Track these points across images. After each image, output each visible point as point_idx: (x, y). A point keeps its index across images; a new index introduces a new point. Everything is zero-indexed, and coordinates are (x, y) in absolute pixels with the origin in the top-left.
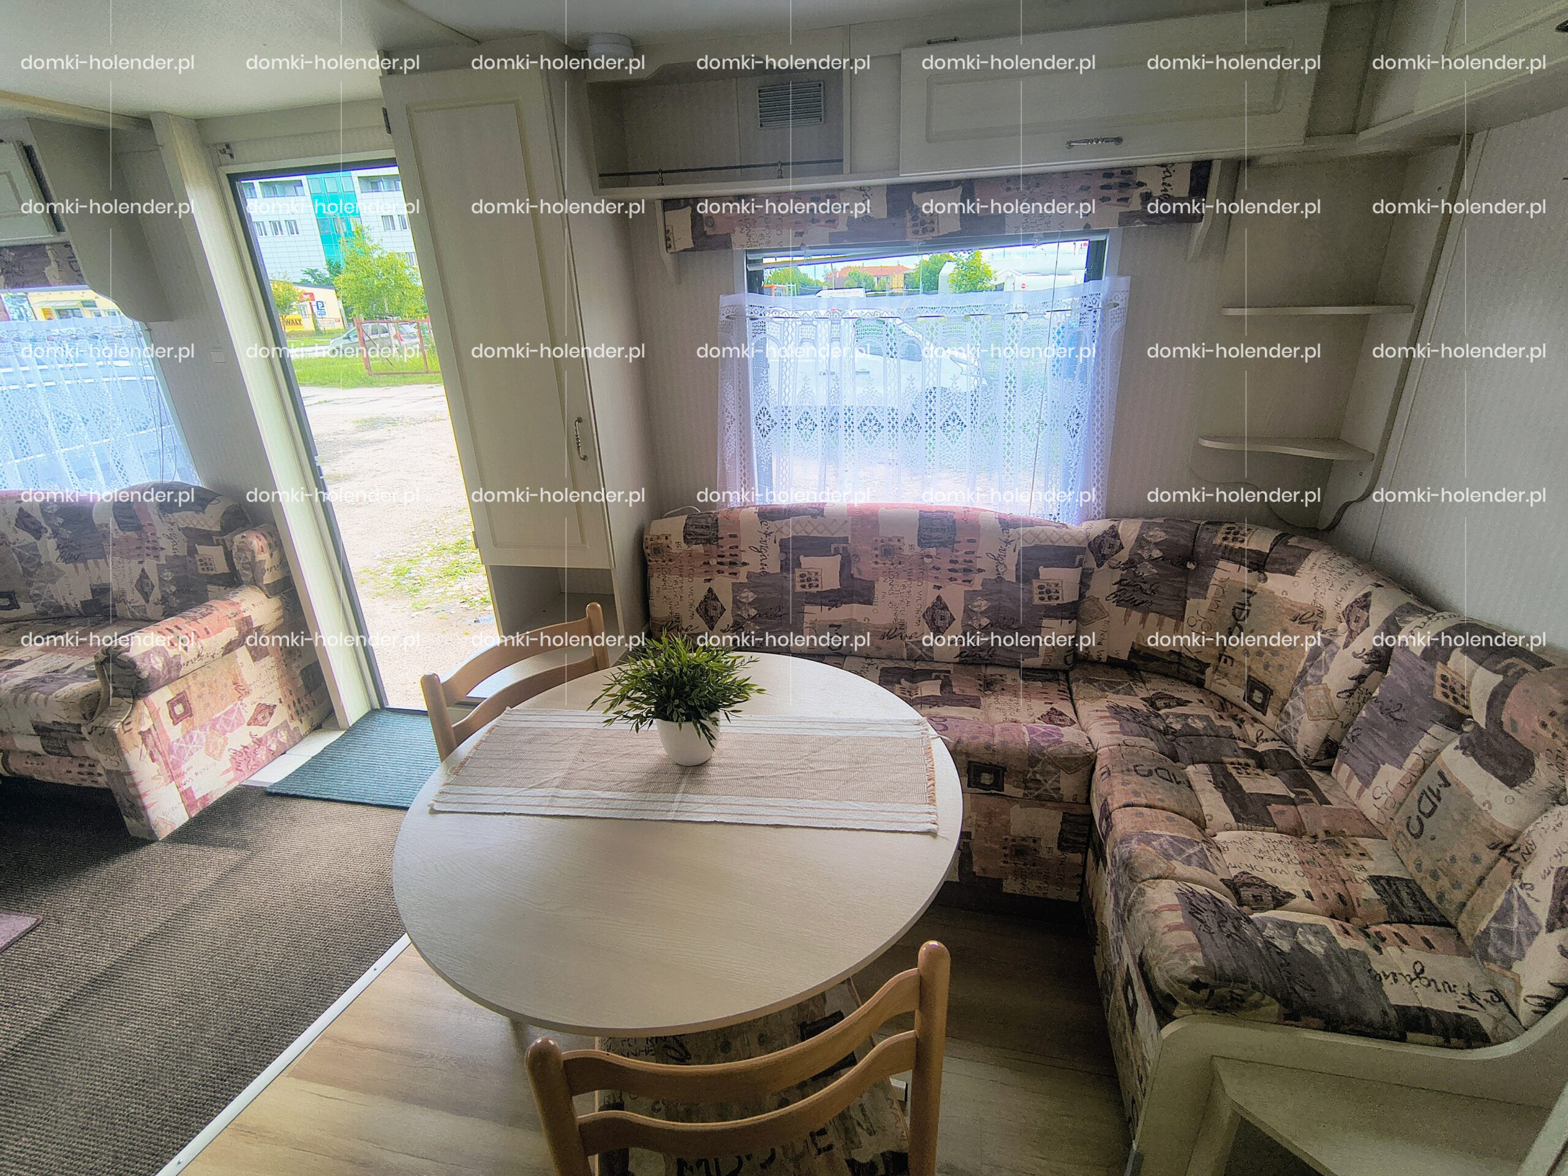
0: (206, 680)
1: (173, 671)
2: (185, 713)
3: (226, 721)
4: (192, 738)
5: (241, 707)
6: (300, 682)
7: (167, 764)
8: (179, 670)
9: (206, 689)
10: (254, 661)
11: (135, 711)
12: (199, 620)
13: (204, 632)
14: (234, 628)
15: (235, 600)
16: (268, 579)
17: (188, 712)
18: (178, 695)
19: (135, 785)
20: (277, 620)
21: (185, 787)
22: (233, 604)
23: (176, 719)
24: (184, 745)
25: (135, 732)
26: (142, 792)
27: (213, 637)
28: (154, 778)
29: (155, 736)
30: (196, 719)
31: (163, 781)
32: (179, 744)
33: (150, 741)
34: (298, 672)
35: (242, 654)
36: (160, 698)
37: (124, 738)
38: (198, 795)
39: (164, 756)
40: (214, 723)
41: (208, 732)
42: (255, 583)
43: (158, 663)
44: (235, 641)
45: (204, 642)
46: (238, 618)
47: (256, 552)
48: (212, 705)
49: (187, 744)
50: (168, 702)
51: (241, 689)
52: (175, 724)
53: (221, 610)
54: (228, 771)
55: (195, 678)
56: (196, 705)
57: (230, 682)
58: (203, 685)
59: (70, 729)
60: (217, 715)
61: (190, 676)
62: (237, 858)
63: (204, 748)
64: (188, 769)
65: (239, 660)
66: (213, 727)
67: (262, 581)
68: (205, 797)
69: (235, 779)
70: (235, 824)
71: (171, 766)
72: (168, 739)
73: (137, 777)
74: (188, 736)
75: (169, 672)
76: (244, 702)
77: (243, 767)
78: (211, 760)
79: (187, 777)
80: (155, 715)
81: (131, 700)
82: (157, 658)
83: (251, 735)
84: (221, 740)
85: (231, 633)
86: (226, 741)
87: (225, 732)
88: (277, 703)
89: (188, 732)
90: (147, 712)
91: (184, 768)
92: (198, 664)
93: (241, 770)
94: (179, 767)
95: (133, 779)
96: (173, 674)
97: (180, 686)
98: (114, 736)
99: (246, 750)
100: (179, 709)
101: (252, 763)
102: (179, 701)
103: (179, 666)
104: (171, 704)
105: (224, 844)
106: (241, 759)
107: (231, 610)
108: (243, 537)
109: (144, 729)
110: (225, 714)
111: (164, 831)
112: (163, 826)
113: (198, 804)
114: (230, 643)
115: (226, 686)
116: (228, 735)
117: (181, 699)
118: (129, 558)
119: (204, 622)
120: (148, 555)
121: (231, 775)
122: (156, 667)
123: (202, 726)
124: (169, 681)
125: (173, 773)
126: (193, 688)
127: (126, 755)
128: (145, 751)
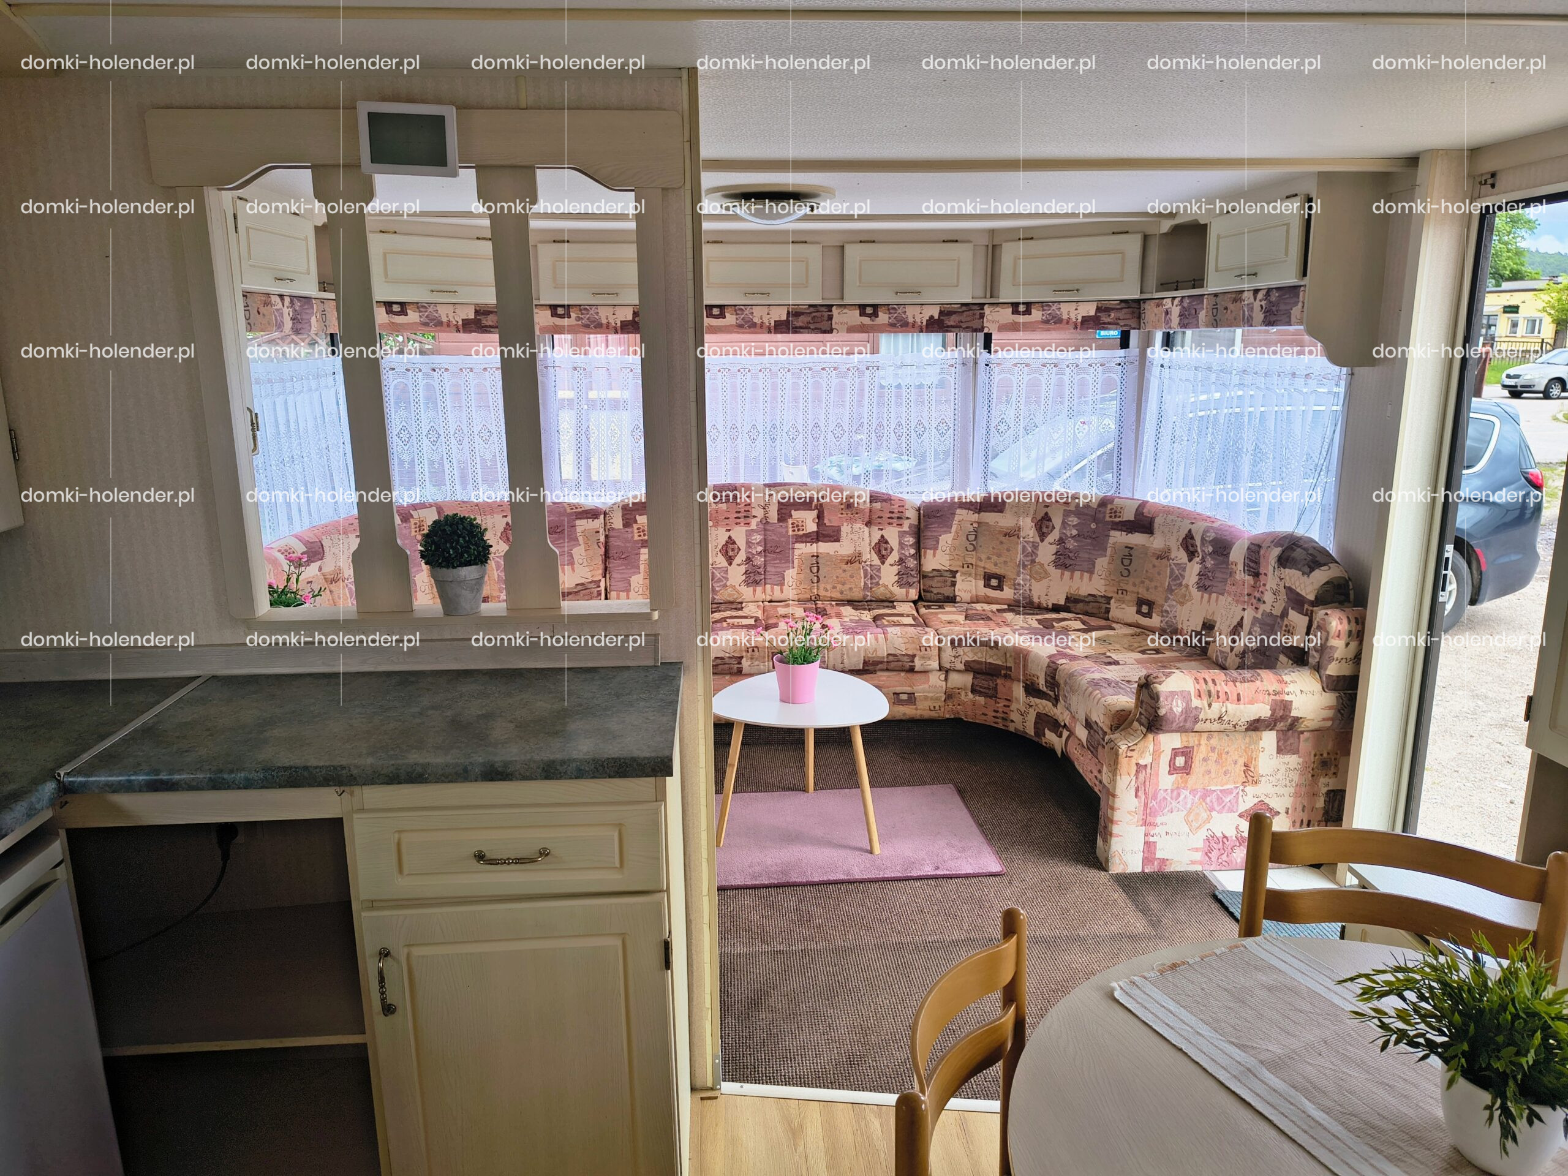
0: (1218, 747)
1: (1189, 724)
2: (1184, 768)
3: (1219, 799)
4: (1179, 795)
5: (1241, 793)
6: (1320, 803)
7: (1146, 805)
8: (1196, 722)
9: (1214, 756)
10: (1278, 752)
11: (1142, 742)
12: (1238, 684)
13: (1235, 698)
14: (1269, 707)
15: (1286, 678)
16: (1332, 669)
17: (1187, 769)
18: (1186, 747)
19: (1113, 809)
20: (1324, 719)
21: (1151, 839)
22: (1281, 681)
23: (1173, 769)
24: (1169, 799)
25: (1134, 761)
26: (1115, 819)
27: (1242, 706)
28: (1129, 813)
29: (1148, 775)
30: (1192, 780)
31: (1135, 820)
32: (1164, 795)
33: (1142, 776)
34: (1324, 790)
35: (1269, 739)
36: (1169, 741)
37: (1123, 760)
38: (1159, 855)
39: (1147, 797)
40: (1206, 793)
41: (1196, 800)
42: (1318, 668)
43: (1178, 707)
44: (1264, 721)
45: (1231, 707)
46: (1277, 697)
47: (1331, 634)
48: (1213, 775)
49: (1172, 798)
50: (1173, 749)
51: (1250, 775)
52: (1170, 773)
53: (1265, 683)
54: (1197, 850)
55: (1209, 739)
56: (1197, 766)
57: (1241, 762)
58: (1213, 749)
59: (1100, 732)
60: (1213, 788)
61: (1205, 735)
62: (1141, 930)
63: (1185, 812)
64: (1162, 824)
65: (1262, 744)
66: (1204, 797)
67: (1326, 669)
68: (1164, 861)
69: (1200, 863)
70: (1168, 902)
71: (1148, 811)
72: (1157, 784)
73: (1118, 803)
74: (1176, 791)
75: (1185, 721)
76: (1246, 789)
77: (1214, 855)
78: (1186, 829)
79: (1157, 830)
80: (1156, 754)
81: (1144, 730)
82: (1179, 702)
83: (1237, 828)
84: (1204, 815)
85: (1263, 711)
86: (1208, 820)
87: (1212, 809)
88: (1282, 811)
89: (1178, 788)
90: (1151, 747)
91: (1159, 820)
92: (1216, 726)
93: (1210, 858)
94: (1155, 816)
95: (1114, 801)
96: (1188, 725)
97: (1192, 739)
98: (1117, 754)
99: (1225, 840)
100: (1180, 761)
101: (1224, 857)
102: (1183, 754)
103: (1196, 720)
104: (1176, 753)
105: (1144, 911)
106: (1215, 845)
107: (1276, 686)
108: (1327, 614)
109: (1142, 762)
110: (1221, 791)
111: (1116, 868)
112: (1118, 861)
113: (1156, 863)
114: (1258, 721)
115: (1236, 762)
116: (1214, 814)
117: (1186, 752)
118: (1237, 602)
119: (1242, 688)
120: (1252, 605)
121: (1198, 856)
122: (1175, 710)
123: (1195, 790)
124: (1182, 730)
125: (1147, 821)
126: (1203, 748)
127: (1118, 777)
128: (1133, 782)
